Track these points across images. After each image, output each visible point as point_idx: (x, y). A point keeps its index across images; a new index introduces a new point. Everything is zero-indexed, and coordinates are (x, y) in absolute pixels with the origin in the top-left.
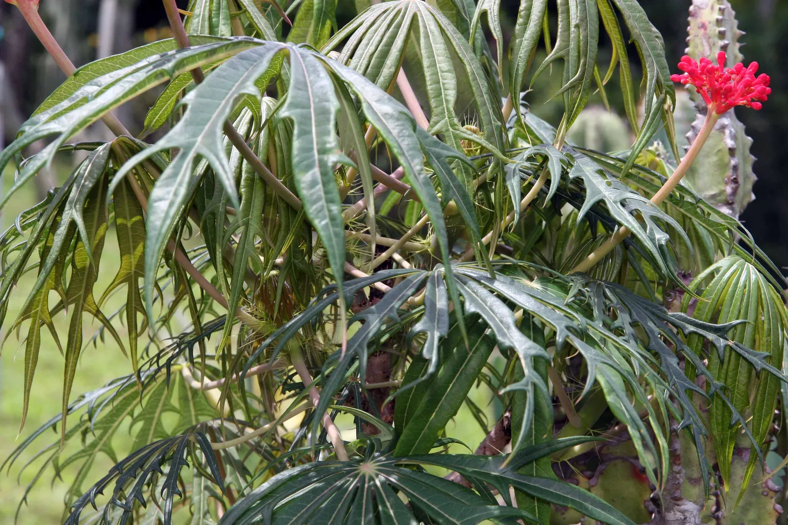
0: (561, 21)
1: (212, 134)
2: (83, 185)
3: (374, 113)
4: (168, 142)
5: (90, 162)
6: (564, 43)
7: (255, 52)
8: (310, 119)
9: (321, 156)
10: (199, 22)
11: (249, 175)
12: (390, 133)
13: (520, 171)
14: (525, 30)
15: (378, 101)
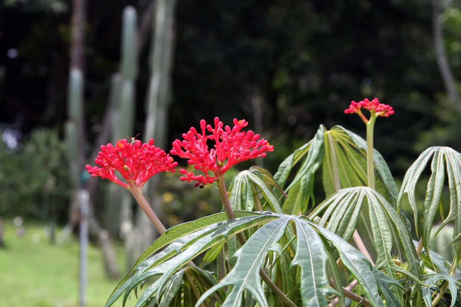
0: (452, 199)
1: (253, 276)
2: (168, 296)
3: (347, 260)
4: (227, 281)
5: (172, 282)
6: (454, 213)
7: (275, 223)
8: (311, 265)
9: (319, 289)
10: (235, 198)
11: (267, 291)
12: (357, 272)
13: (430, 288)
14: (430, 204)
15: (349, 252)
